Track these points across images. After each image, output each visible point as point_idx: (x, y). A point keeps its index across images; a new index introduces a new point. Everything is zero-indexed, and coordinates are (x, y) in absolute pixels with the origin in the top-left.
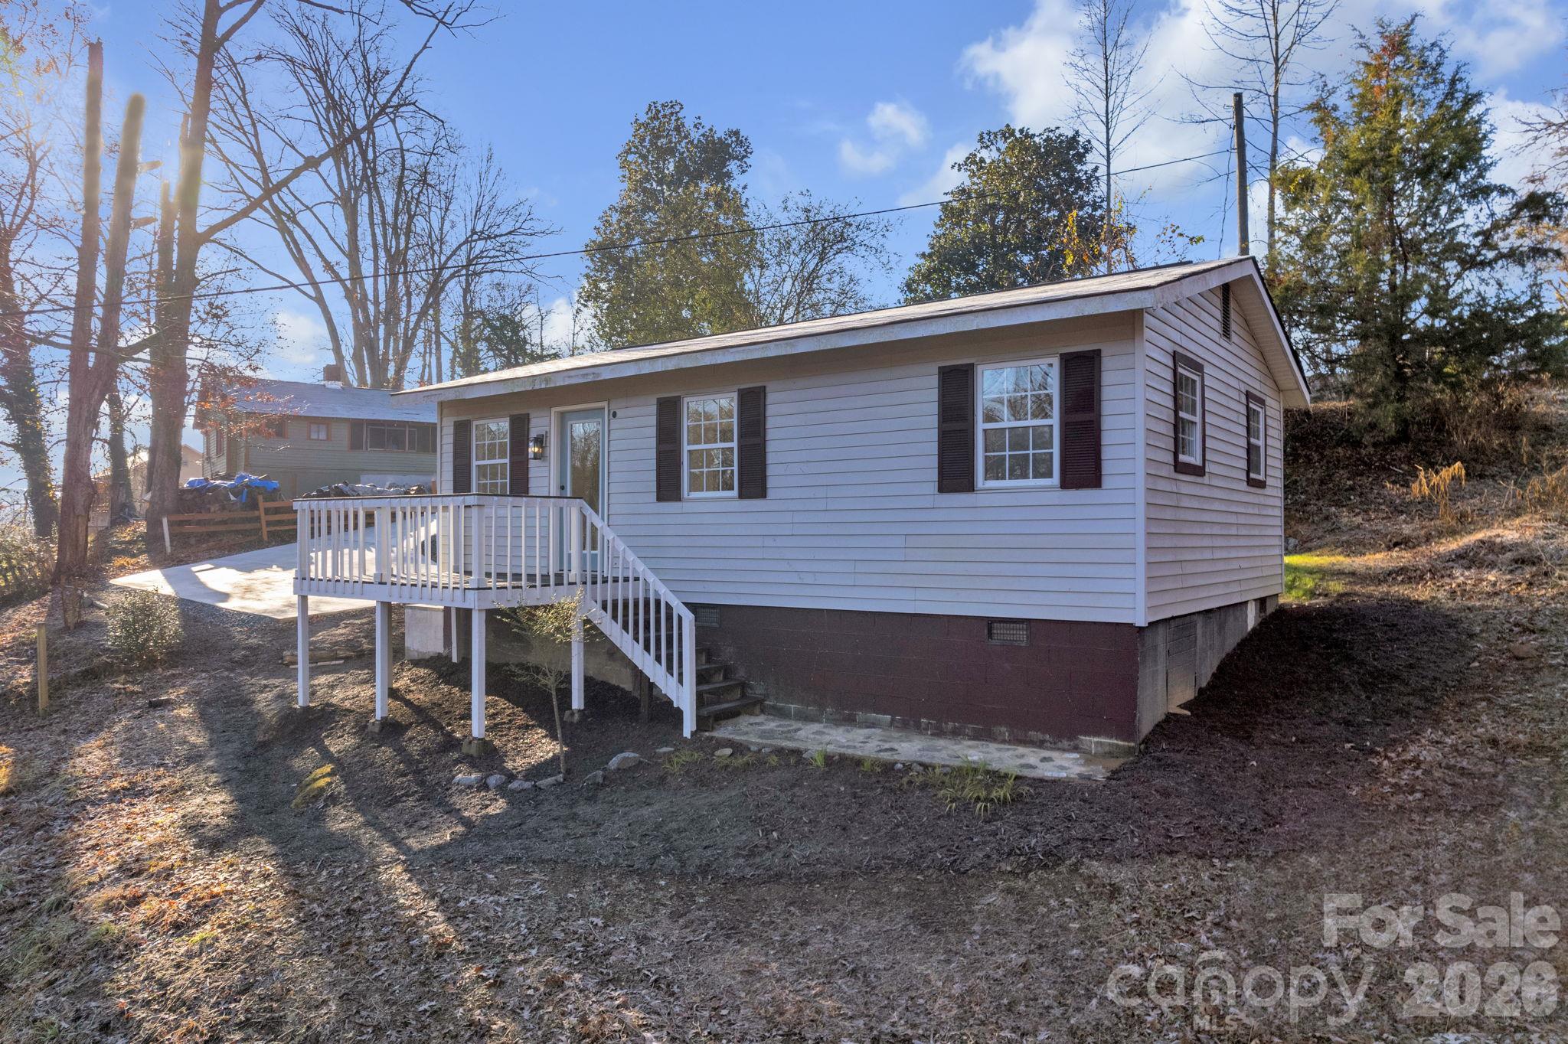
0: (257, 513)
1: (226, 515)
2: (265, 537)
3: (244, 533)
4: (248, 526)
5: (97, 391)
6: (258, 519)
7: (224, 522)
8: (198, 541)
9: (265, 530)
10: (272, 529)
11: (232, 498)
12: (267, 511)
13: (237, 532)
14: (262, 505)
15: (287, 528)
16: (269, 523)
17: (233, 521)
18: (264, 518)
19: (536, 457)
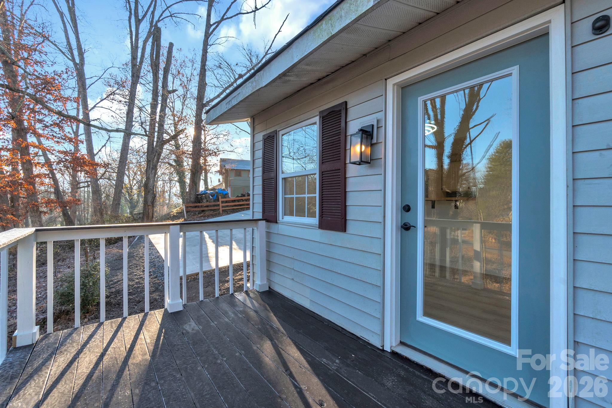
0: (218, 203)
1: (208, 204)
2: (221, 212)
3: (214, 210)
4: (215, 208)
5: (156, 157)
6: (219, 205)
7: (207, 206)
8: (199, 213)
9: (221, 209)
10: (224, 209)
11: (211, 197)
12: (222, 202)
13: (211, 210)
14: (220, 200)
15: (229, 208)
16: (223, 207)
17: (211, 206)
18: (221, 205)
19: (363, 161)
